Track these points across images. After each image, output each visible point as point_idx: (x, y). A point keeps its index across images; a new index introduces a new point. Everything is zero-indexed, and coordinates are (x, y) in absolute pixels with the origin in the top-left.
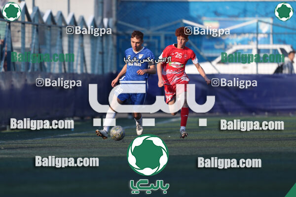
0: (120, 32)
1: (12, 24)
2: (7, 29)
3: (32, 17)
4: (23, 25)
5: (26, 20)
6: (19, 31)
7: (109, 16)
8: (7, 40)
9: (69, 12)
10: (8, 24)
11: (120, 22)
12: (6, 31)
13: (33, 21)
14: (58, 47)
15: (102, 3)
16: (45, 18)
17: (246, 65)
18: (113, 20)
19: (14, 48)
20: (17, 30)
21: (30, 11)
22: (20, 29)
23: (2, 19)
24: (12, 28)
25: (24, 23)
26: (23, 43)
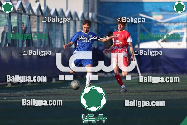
0: (100, 22)
1: (31, 16)
2: (28, 20)
3: (44, 12)
4: (38, 17)
5: (40, 14)
6: (35, 21)
7: (92, 11)
8: (28, 27)
9: (67, 9)
10: (29, 17)
11: (99, 15)
12: (27, 21)
13: (44, 15)
14: (60, 31)
15: (88, 3)
16: (52, 13)
17: (180, 43)
18: (95, 14)
19: (32, 32)
20: (34, 20)
21: (43, 8)
22: (36, 19)
23: (25, 14)
24: (31, 19)
25: (38, 16)
26: (38, 29)
